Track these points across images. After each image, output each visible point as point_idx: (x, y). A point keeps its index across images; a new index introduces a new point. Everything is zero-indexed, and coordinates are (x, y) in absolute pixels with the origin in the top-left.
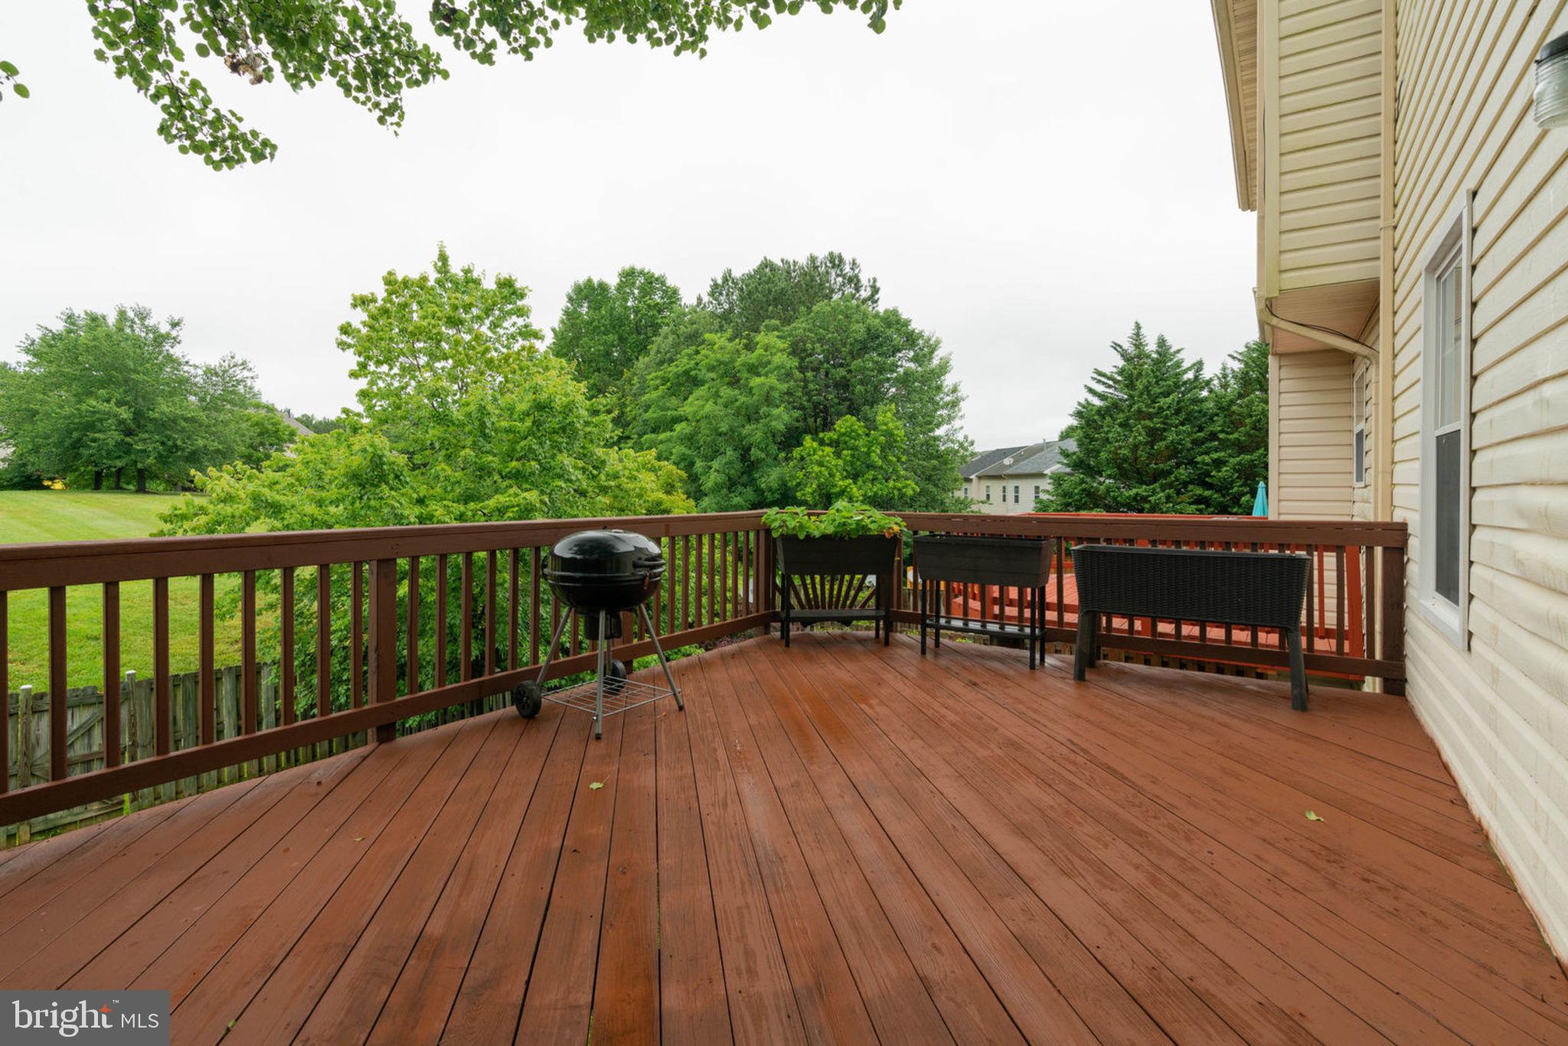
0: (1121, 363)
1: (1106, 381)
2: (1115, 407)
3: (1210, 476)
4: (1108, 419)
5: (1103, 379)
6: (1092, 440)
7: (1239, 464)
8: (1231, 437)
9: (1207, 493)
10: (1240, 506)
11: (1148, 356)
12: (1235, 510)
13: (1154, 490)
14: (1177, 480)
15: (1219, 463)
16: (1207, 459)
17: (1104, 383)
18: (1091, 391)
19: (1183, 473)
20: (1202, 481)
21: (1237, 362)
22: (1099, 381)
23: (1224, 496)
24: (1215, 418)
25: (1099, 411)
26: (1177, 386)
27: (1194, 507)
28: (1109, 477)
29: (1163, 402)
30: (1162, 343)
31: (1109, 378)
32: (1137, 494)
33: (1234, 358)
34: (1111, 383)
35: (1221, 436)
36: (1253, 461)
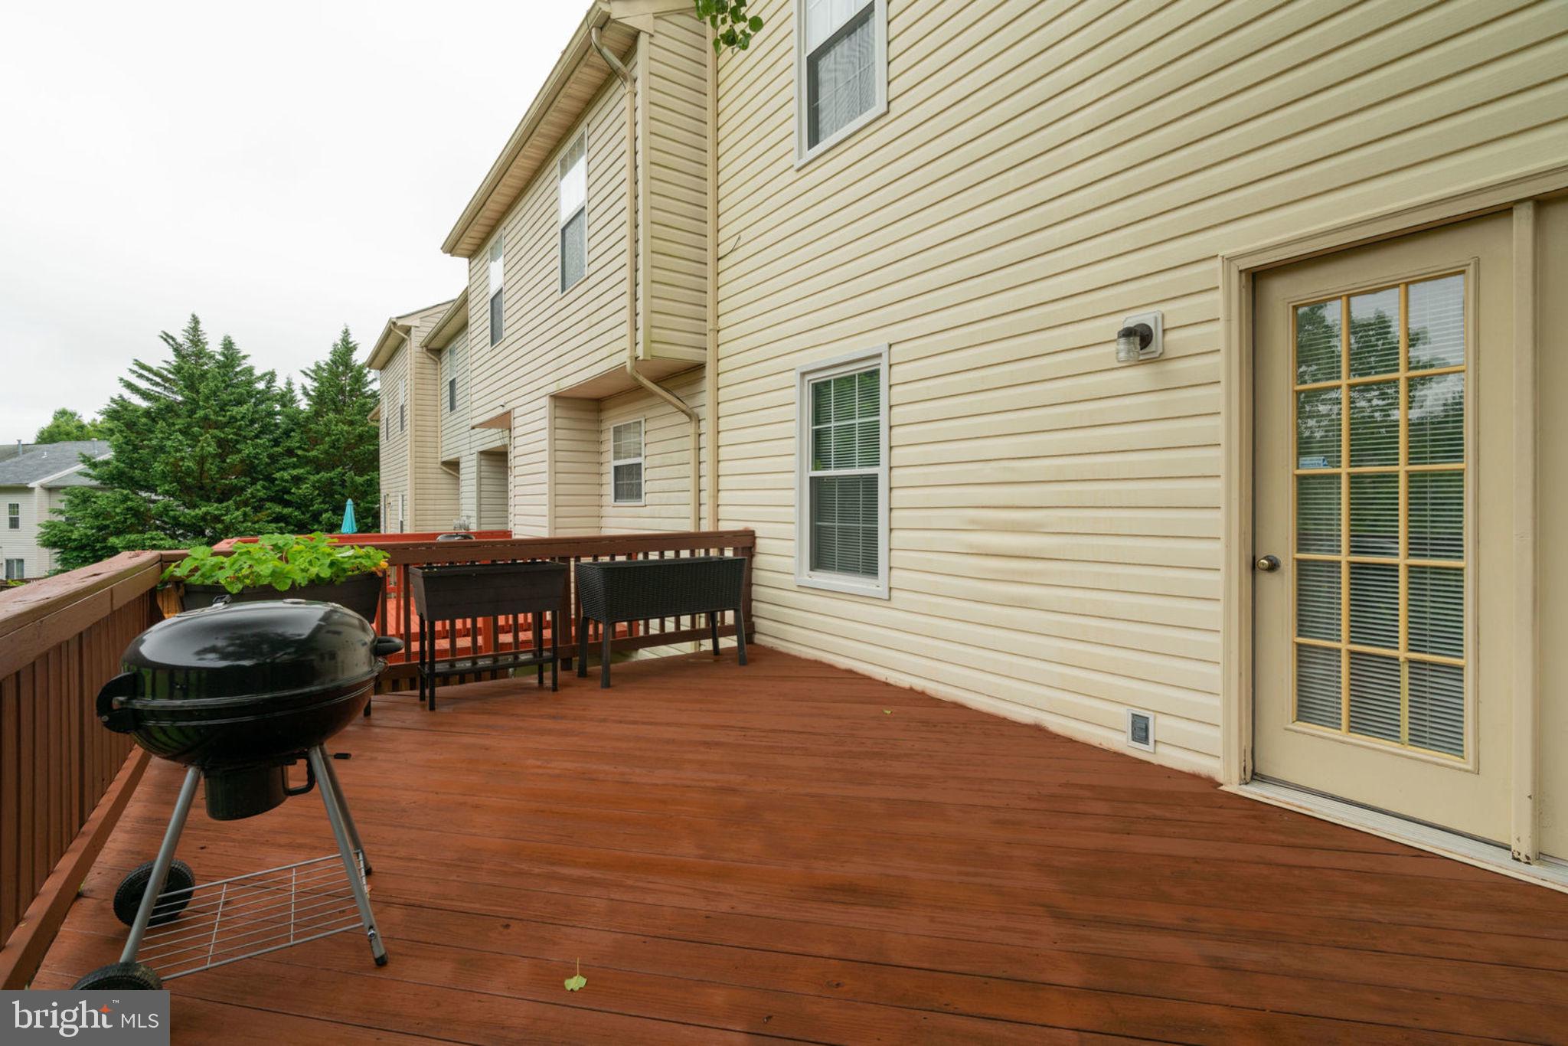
0: (171, 357)
1: (151, 376)
2: (169, 410)
3: (289, 492)
4: (161, 424)
5: (146, 373)
6: (136, 448)
7: (319, 481)
8: (310, 454)
9: (287, 511)
10: (320, 523)
11: (212, 357)
12: (315, 527)
13: (227, 508)
14: (253, 497)
15: (297, 480)
16: (286, 475)
17: (148, 379)
18: (129, 386)
19: (259, 489)
20: (280, 499)
21: (309, 379)
22: (141, 376)
23: (303, 513)
24: (292, 434)
25: (147, 413)
26: (250, 395)
27: (273, 525)
28: (166, 493)
29: (235, 411)
30: (228, 344)
31: (156, 374)
32: (207, 513)
33: (306, 375)
34: (158, 380)
35: (300, 452)
36: (331, 479)
